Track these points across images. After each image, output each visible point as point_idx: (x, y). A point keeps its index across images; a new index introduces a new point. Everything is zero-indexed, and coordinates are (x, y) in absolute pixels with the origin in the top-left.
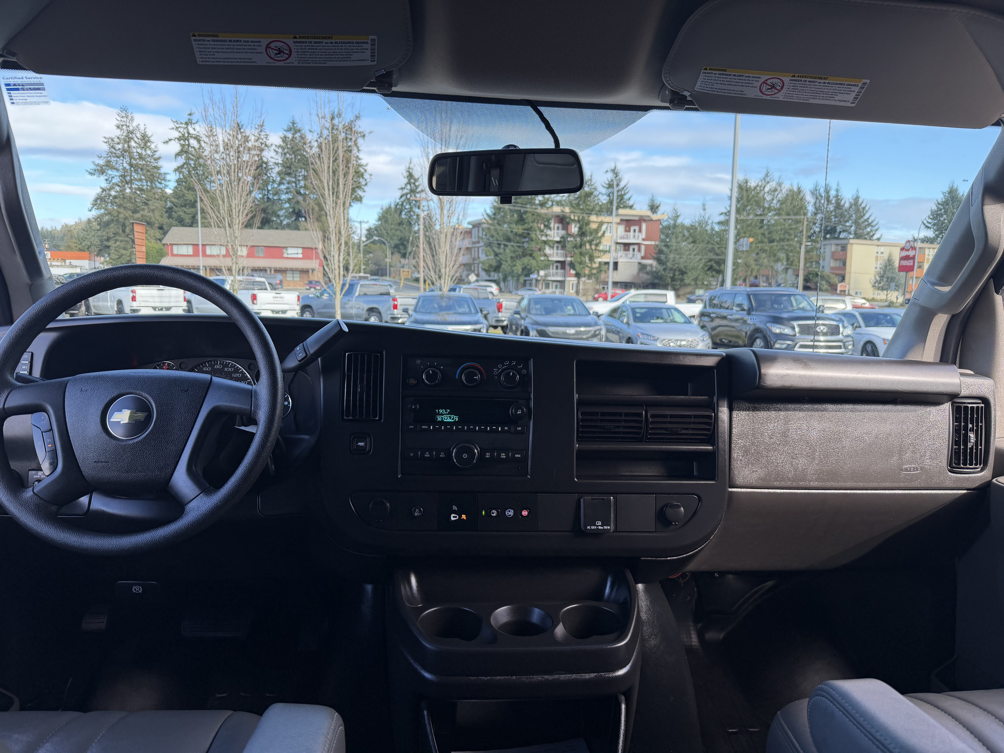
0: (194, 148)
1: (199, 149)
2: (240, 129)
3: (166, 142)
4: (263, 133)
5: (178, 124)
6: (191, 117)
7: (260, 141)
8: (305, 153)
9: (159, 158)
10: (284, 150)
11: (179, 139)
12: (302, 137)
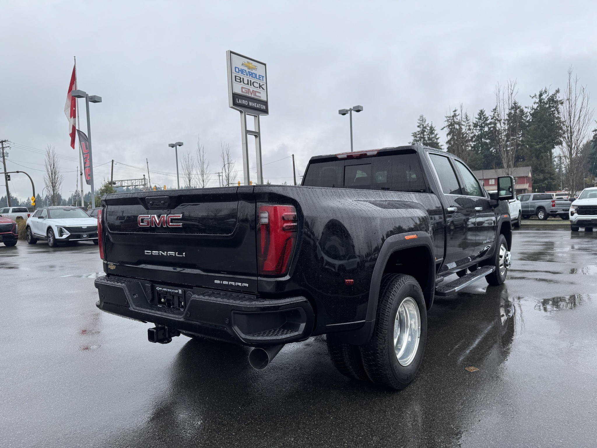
0: (457, 129)
1: (459, 129)
2: (483, 114)
3: (443, 129)
4: (497, 113)
5: (449, 117)
6: (456, 112)
7: (494, 118)
8: (523, 121)
9: (438, 138)
10: (508, 121)
11: (449, 126)
12: (522, 111)
